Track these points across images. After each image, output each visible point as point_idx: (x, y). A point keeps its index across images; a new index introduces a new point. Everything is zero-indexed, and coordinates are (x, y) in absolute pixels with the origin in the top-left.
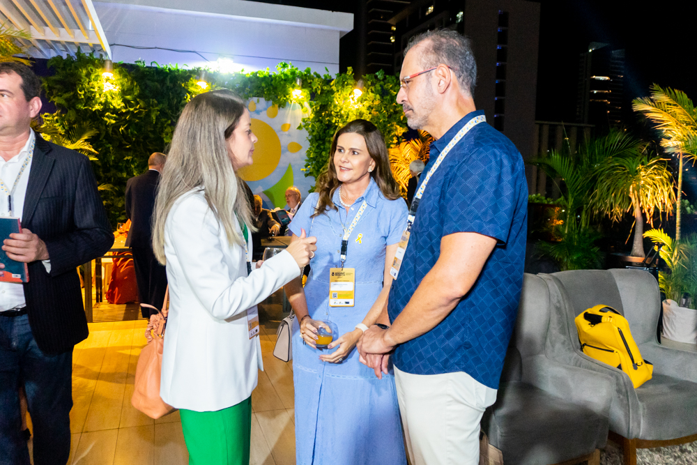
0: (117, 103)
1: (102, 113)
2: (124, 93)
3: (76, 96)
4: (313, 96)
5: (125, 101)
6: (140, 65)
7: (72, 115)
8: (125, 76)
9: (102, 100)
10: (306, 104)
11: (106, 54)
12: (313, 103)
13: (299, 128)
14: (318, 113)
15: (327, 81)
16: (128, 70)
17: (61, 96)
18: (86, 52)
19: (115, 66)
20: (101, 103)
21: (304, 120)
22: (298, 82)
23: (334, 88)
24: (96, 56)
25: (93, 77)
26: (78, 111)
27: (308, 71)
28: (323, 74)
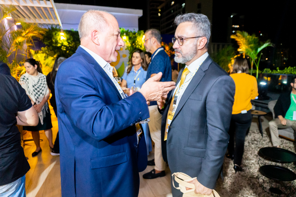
0: (66, 43)
1: (61, 47)
2: (68, 40)
3: (52, 42)
4: (130, 38)
5: (69, 43)
6: (72, 30)
7: (51, 48)
8: (68, 34)
9: (61, 42)
10: (128, 41)
11: (61, 27)
12: (130, 41)
13: (126, 49)
14: (132, 44)
15: (135, 33)
16: (69, 32)
17: (47, 42)
18: (54, 27)
19: (64, 31)
20: (60, 44)
21: (127, 47)
22: (125, 34)
23: (137, 36)
24: (58, 28)
25: (57, 35)
26: (53, 46)
27: (128, 30)
28: (133, 31)
